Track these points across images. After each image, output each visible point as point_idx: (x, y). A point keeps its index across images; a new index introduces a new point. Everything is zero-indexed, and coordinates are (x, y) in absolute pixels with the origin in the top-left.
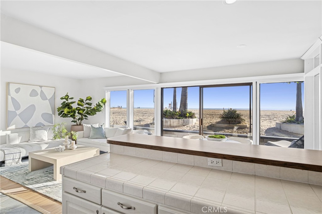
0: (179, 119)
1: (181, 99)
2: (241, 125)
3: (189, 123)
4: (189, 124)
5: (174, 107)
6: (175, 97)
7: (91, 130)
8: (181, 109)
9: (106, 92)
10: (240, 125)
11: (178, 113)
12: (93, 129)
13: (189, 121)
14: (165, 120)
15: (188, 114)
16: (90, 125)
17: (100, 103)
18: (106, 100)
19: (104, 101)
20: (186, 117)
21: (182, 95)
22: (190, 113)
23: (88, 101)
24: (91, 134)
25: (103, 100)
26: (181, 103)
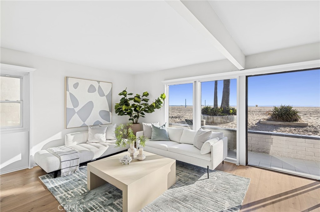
0: (223, 115)
1: (223, 95)
2: (299, 122)
3: (233, 119)
4: (233, 121)
5: (216, 104)
6: (217, 94)
7: (153, 130)
8: (223, 105)
9: (166, 86)
10: (297, 122)
11: (220, 110)
12: (155, 129)
13: (233, 118)
14: (207, 117)
15: (231, 111)
16: (150, 125)
17: (160, 99)
18: (166, 95)
19: (163, 97)
20: (229, 114)
21: (223, 92)
22: (233, 109)
23: (144, 97)
24: (152, 135)
25: (162, 95)
26: (222, 100)
